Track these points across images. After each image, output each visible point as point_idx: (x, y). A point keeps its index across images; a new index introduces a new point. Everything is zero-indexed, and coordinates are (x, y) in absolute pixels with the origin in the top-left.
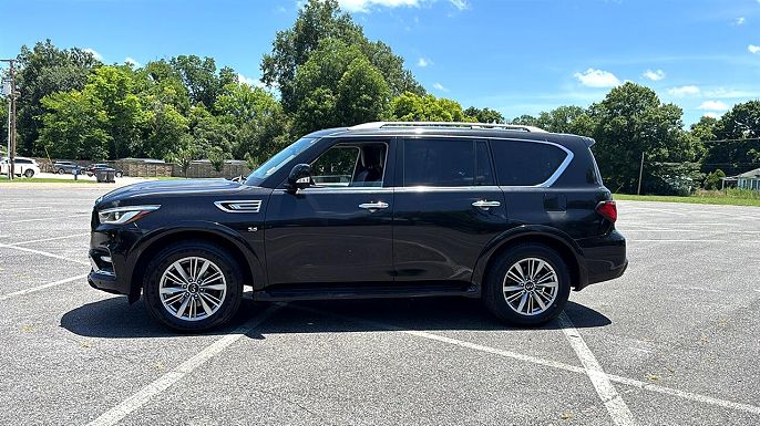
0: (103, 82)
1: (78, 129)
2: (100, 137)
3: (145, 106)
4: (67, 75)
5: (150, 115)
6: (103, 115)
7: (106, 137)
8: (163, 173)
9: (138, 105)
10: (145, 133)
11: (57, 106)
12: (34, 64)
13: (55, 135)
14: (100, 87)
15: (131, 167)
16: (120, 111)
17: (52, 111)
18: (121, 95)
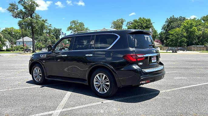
0: (186, 25)
1: (178, 38)
2: (184, 40)
3: (199, 30)
4: (177, 24)
5: (200, 32)
6: (185, 34)
7: (186, 40)
8: (203, 50)
9: (196, 30)
10: (199, 38)
11: (172, 33)
12: (169, 22)
13: (172, 41)
14: (185, 26)
15: (193, 48)
16: (191, 32)
17: (172, 34)
18: (191, 28)
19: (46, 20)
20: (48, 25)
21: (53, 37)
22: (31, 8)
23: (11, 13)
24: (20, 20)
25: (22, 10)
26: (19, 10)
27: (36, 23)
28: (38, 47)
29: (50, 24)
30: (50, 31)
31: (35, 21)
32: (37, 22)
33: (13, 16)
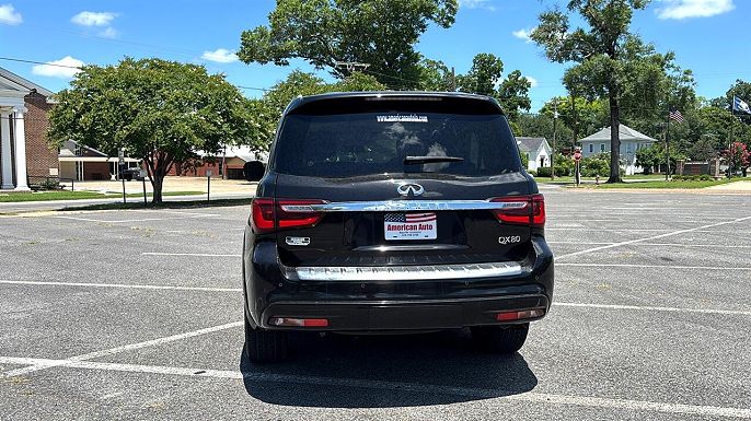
19: (670, 56)
20: (675, 74)
21: (728, 119)
22: (609, 20)
23: (542, 48)
24: (572, 67)
25: (582, 31)
26: (570, 32)
27: (626, 71)
28: (656, 161)
29: (683, 69)
30: (684, 96)
31: (620, 64)
32: (628, 70)
33: (550, 55)
